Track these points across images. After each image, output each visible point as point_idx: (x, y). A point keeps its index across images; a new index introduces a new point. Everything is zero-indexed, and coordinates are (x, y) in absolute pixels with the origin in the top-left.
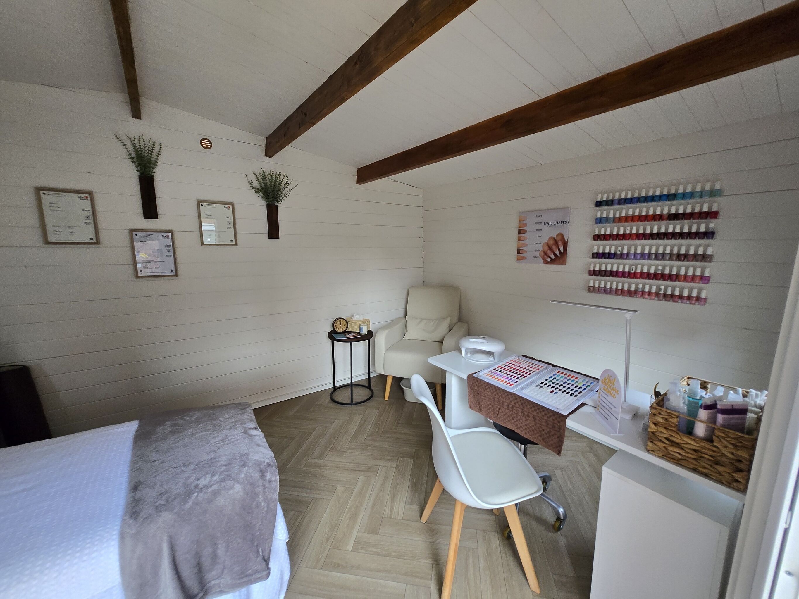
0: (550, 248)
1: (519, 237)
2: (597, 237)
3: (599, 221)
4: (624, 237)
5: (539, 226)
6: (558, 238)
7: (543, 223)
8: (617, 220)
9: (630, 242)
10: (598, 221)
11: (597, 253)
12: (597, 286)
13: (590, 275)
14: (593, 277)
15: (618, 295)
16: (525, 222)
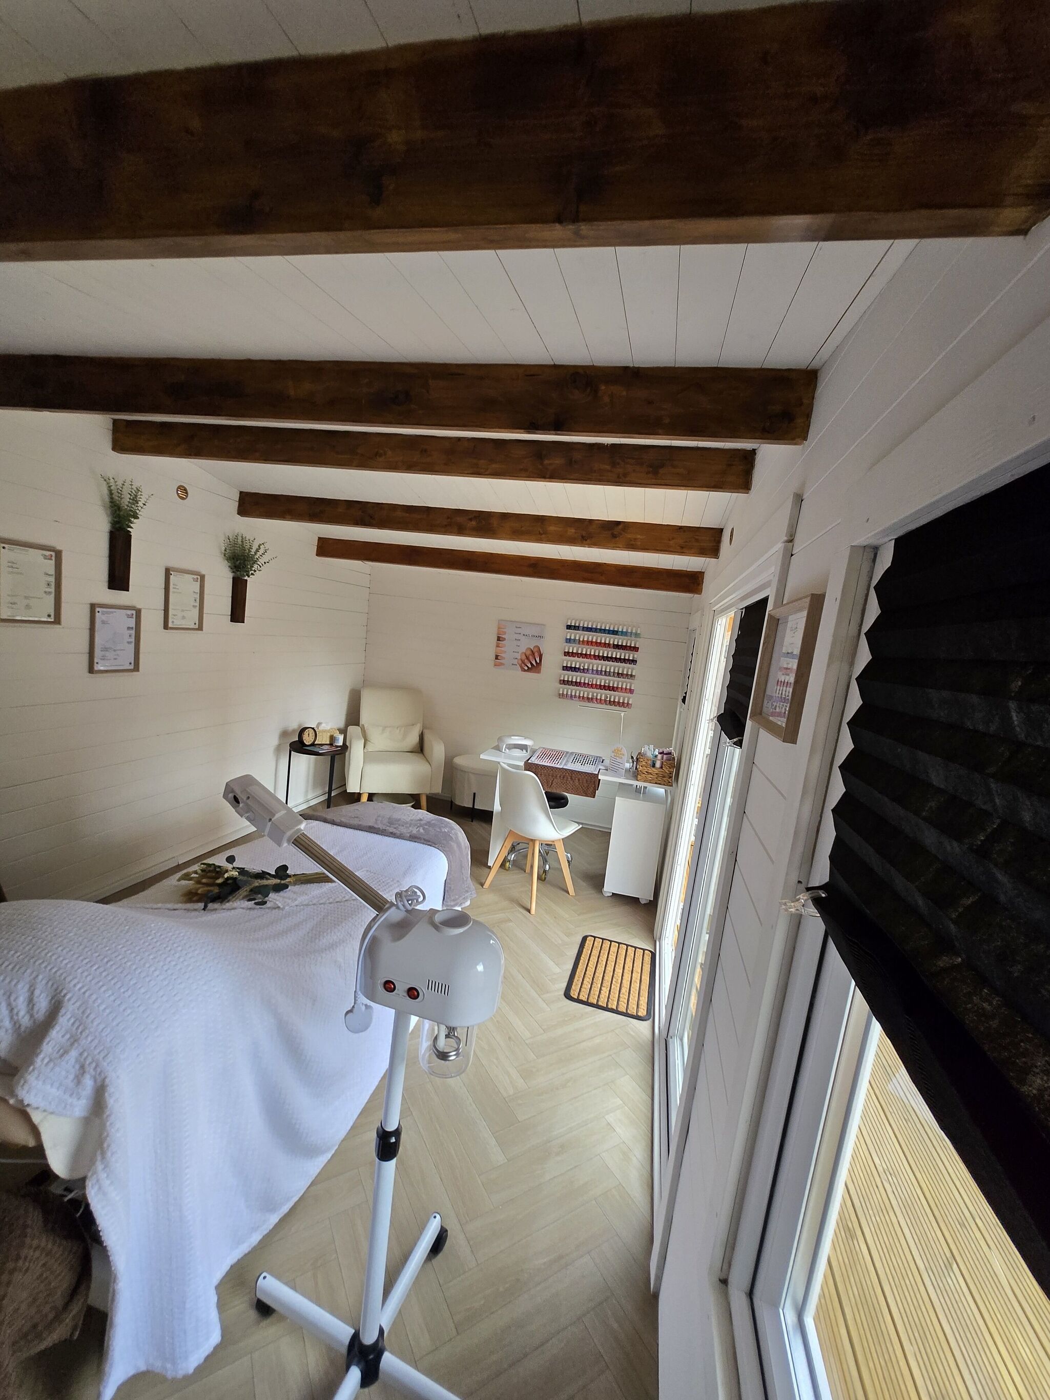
0: (527, 658)
1: (497, 643)
2: (567, 654)
4: (586, 656)
5: (517, 636)
6: (535, 650)
7: (522, 635)
8: (581, 642)
9: (589, 660)
10: (568, 641)
11: (567, 667)
12: (565, 693)
13: (560, 684)
14: (563, 686)
15: (580, 700)
16: (504, 630)
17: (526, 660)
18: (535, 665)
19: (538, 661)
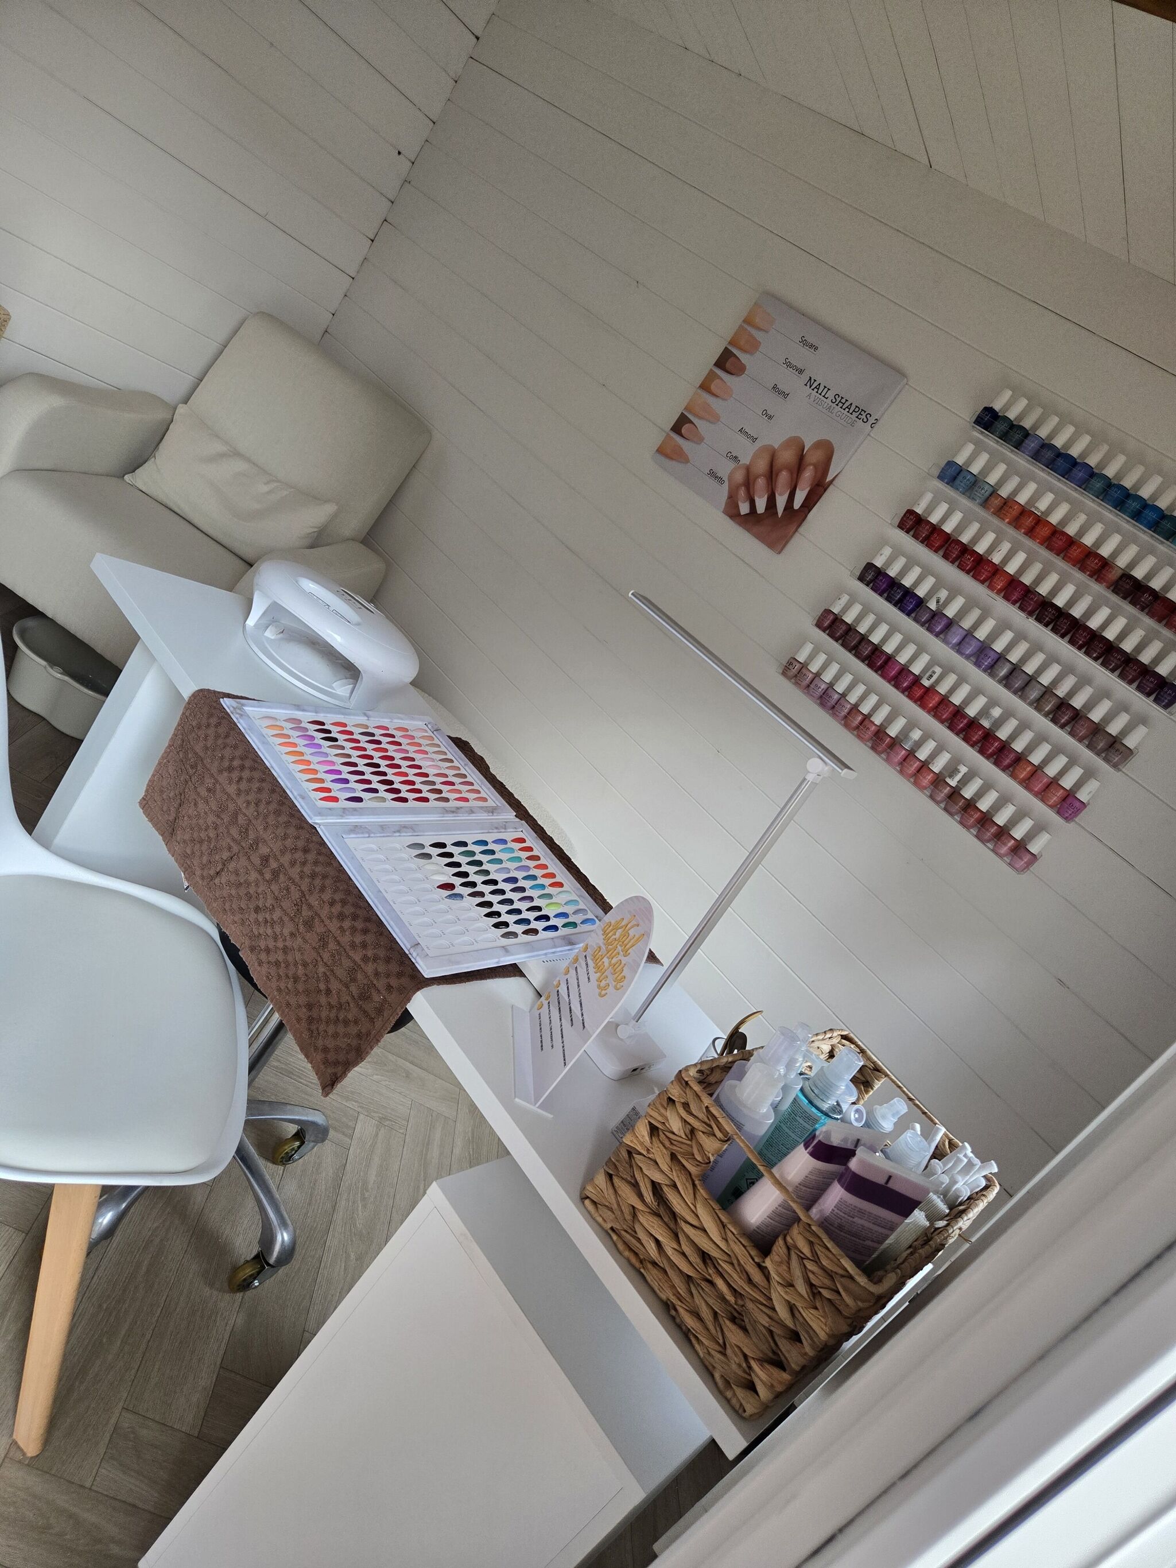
0: (771, 476)
1: (711, 377)
2: (913, 523)
3: (953, 474)
4: (977, 566)
6: (814, 458)
7: (805, 378)
8: (997, 502)
9: (980, 591)
10: (949, 474)
11: (880, 573)
12: (814, 668)
13: (819, 625)
14: (823, 637)
15: (846, 726)
16: (758, 335)
17: (761, 483)
18: (780, 515)
19: (797, 504)
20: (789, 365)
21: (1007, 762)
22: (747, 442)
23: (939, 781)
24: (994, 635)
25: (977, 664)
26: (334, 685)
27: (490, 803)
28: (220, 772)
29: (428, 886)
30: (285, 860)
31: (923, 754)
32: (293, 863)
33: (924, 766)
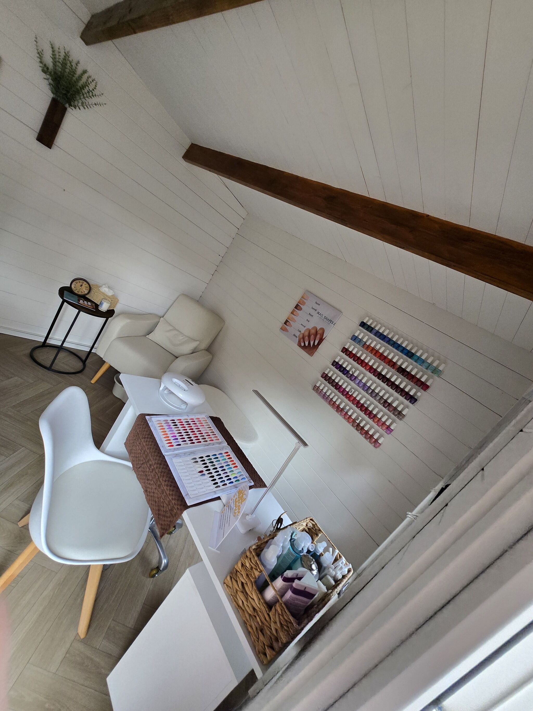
0: (309, 336)
1: (294, 311)
2: (345, 350)
3: (355, 338)
4: (362, 363)
5: (313, 312)
6: (320, 332)
7: (317, 312)
8: (366, 346)
9: (363, 369)
11: (337, 363)
12: (321, 388)
13: (322, 377)
14: (323, 380)
15: (329, 404)
16: (305, 301)
17: (307, 338)
18: (311, 346)
19: (316, 344)
20: (313, 309)
21: (372, 417)
22: (303, 327)
23: (354, 421)
24: (367, 381)
25: (363, 389)
26: (182, 406)
27: (220, 441)
28: (142, 438)
29: (195, 472)
30: (155, 466)
31: (349, 413)
32: (157, 468)
33: (350, 416)
